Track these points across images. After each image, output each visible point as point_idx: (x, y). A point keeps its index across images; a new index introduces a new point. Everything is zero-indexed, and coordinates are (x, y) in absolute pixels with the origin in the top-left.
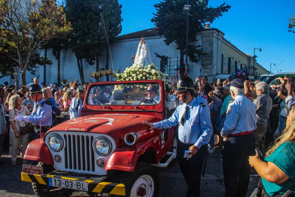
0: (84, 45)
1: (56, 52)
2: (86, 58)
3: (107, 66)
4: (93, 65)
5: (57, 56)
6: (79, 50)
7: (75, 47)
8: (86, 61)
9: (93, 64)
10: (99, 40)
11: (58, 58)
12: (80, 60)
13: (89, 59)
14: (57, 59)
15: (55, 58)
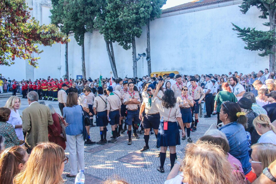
0: (116, 22)
1: (79, 36)
2: (118, 41)
3: (149, 51)
4: (129, 50)
5: (80, 41)
6: (110, 30)
7: (103, 26)
8: (119, 44)
9: (130, 47)
10: (137, 13)
11: (82, 43)
12: (109, 44)
13: (124, 42)
14: (80, 45)
15: (78, 44)
